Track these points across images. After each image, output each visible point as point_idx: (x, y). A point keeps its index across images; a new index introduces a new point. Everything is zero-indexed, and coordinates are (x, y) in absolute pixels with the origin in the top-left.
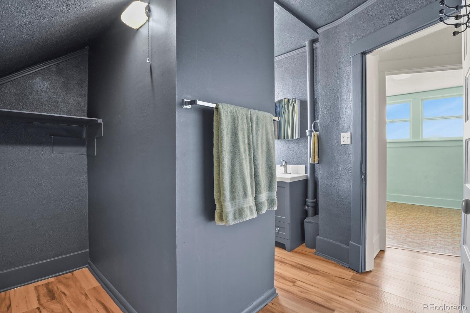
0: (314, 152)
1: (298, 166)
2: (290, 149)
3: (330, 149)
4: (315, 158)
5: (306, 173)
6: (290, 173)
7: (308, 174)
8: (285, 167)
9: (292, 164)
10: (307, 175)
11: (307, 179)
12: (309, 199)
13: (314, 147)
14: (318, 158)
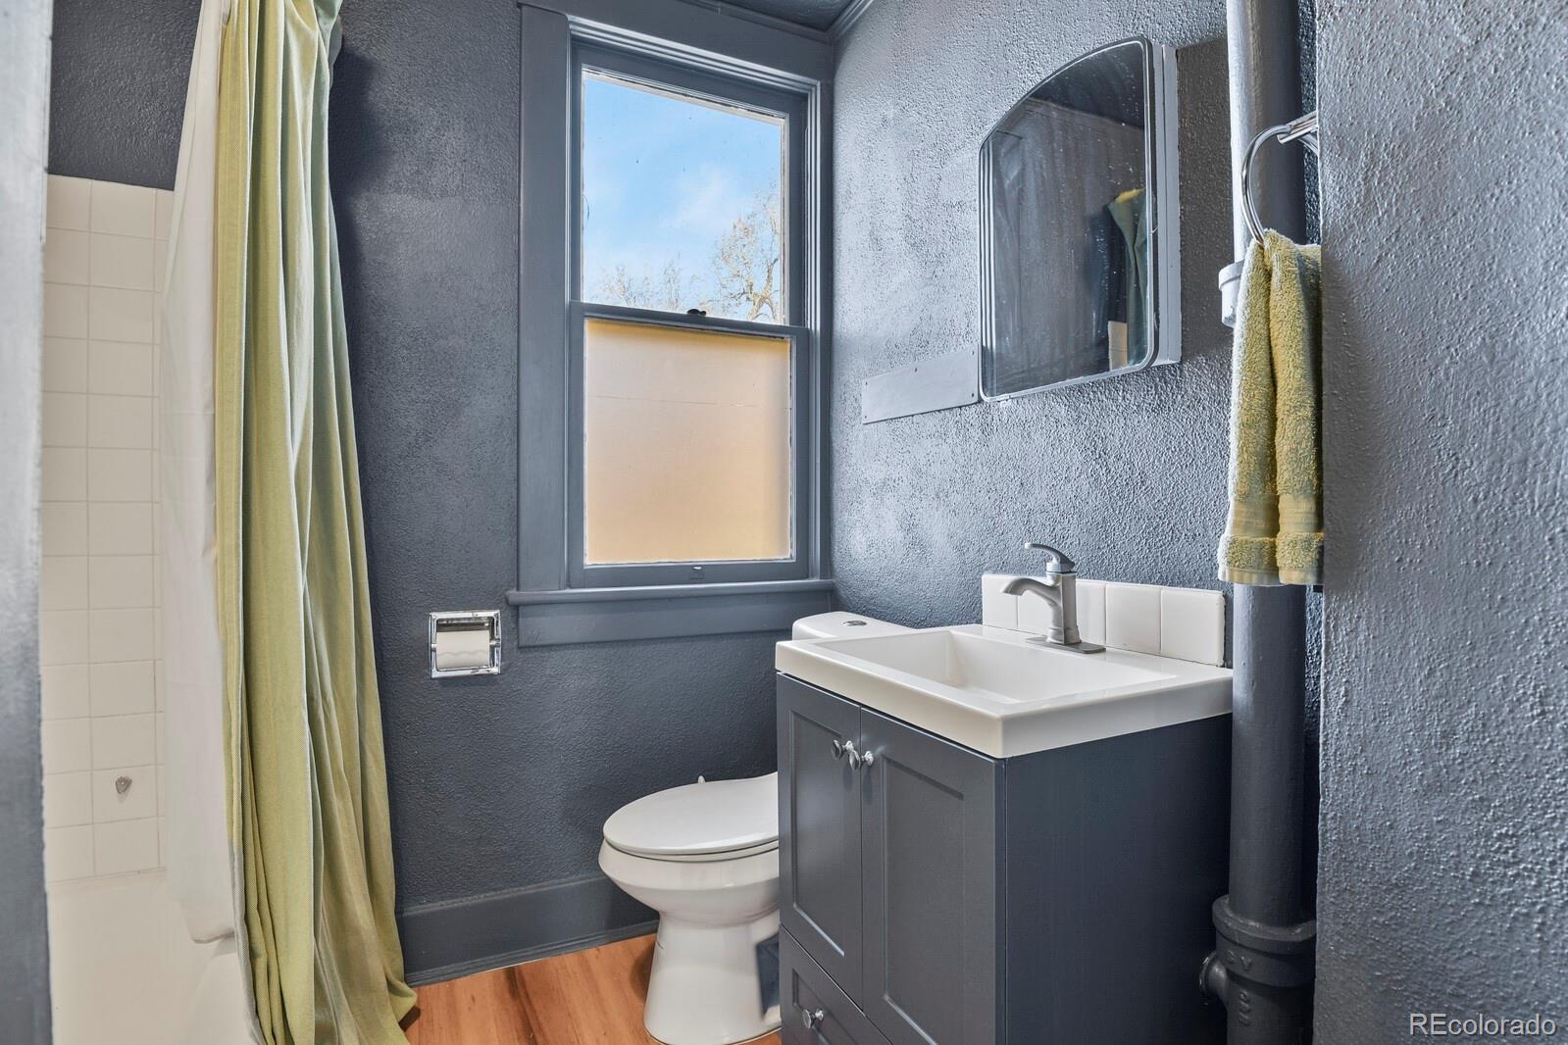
0: (1267, 464)
1: (1166, 590)
2: (1102, 456)
3: (1474, 414)
4: (1273, 529)
5: (1227, 662)
6: (1101, 650)
7: (1238, 677)
8: (1062, 595)
9: (1117, 578)
10: (1229, 684)
11: (1230, 716)
12: (1245, 915)
13: (1259, 400)
14: (1319, 525)
